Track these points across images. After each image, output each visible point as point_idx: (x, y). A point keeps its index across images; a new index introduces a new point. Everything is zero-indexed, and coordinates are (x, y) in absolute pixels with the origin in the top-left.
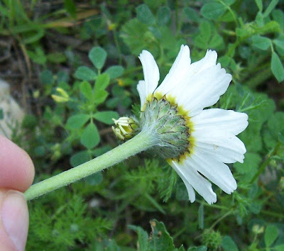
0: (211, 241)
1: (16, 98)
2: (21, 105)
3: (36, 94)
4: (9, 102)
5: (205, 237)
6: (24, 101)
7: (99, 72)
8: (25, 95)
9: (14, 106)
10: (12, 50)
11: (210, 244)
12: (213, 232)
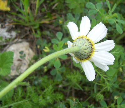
0: (99, 98)
1: (32, 48)
2: (33, 51)
3: (38, 47)
4: (29, 50)
5: (97, 97)
6: (34, 49)
7: (60, 41)
8: (34, 47)
9: (31, 51)
10: (30, 31)
11: (99, 99)
12: (100, 95)
